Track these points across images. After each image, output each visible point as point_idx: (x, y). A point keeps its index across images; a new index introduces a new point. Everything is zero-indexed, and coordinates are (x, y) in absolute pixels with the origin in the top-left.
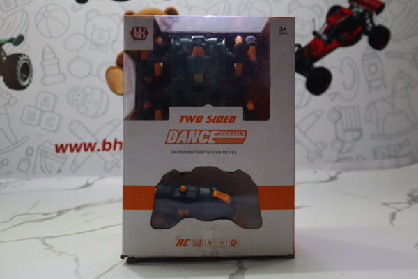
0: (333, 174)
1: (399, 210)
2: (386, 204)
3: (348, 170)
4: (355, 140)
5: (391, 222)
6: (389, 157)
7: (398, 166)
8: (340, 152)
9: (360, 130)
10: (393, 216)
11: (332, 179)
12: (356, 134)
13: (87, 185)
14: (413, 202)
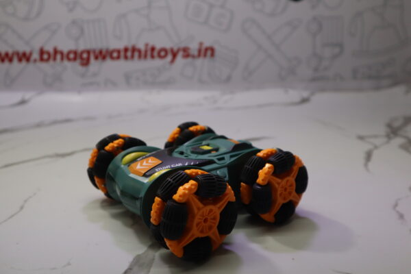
0: (305, 94)
1: (376, 147)
2: (361, 138)
3: (323, 90)
4: (335, 57)
5: (366, 165)
6: (370, 77)
7: (378, 88)
8: (316, 70)
9: (340, 45)
10: (369, 156)
11: (305, 101)
12: (337, 50)
13: (23, 102)
14: (392, 135)
